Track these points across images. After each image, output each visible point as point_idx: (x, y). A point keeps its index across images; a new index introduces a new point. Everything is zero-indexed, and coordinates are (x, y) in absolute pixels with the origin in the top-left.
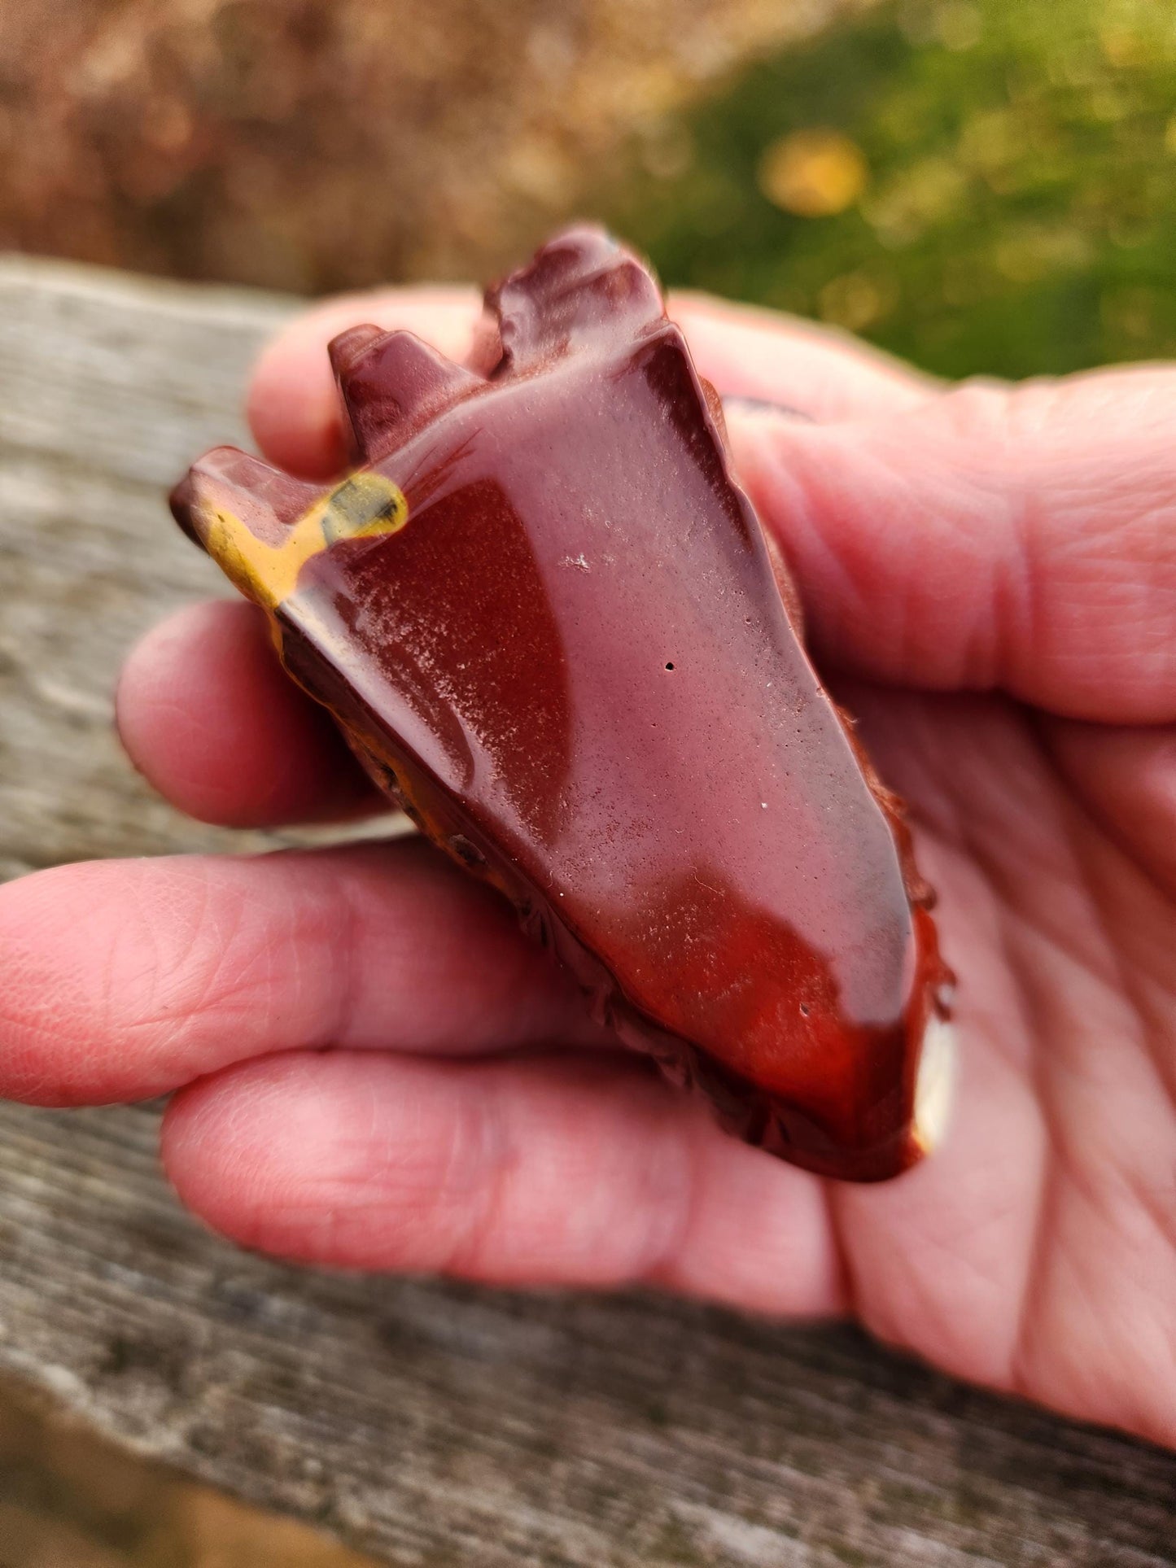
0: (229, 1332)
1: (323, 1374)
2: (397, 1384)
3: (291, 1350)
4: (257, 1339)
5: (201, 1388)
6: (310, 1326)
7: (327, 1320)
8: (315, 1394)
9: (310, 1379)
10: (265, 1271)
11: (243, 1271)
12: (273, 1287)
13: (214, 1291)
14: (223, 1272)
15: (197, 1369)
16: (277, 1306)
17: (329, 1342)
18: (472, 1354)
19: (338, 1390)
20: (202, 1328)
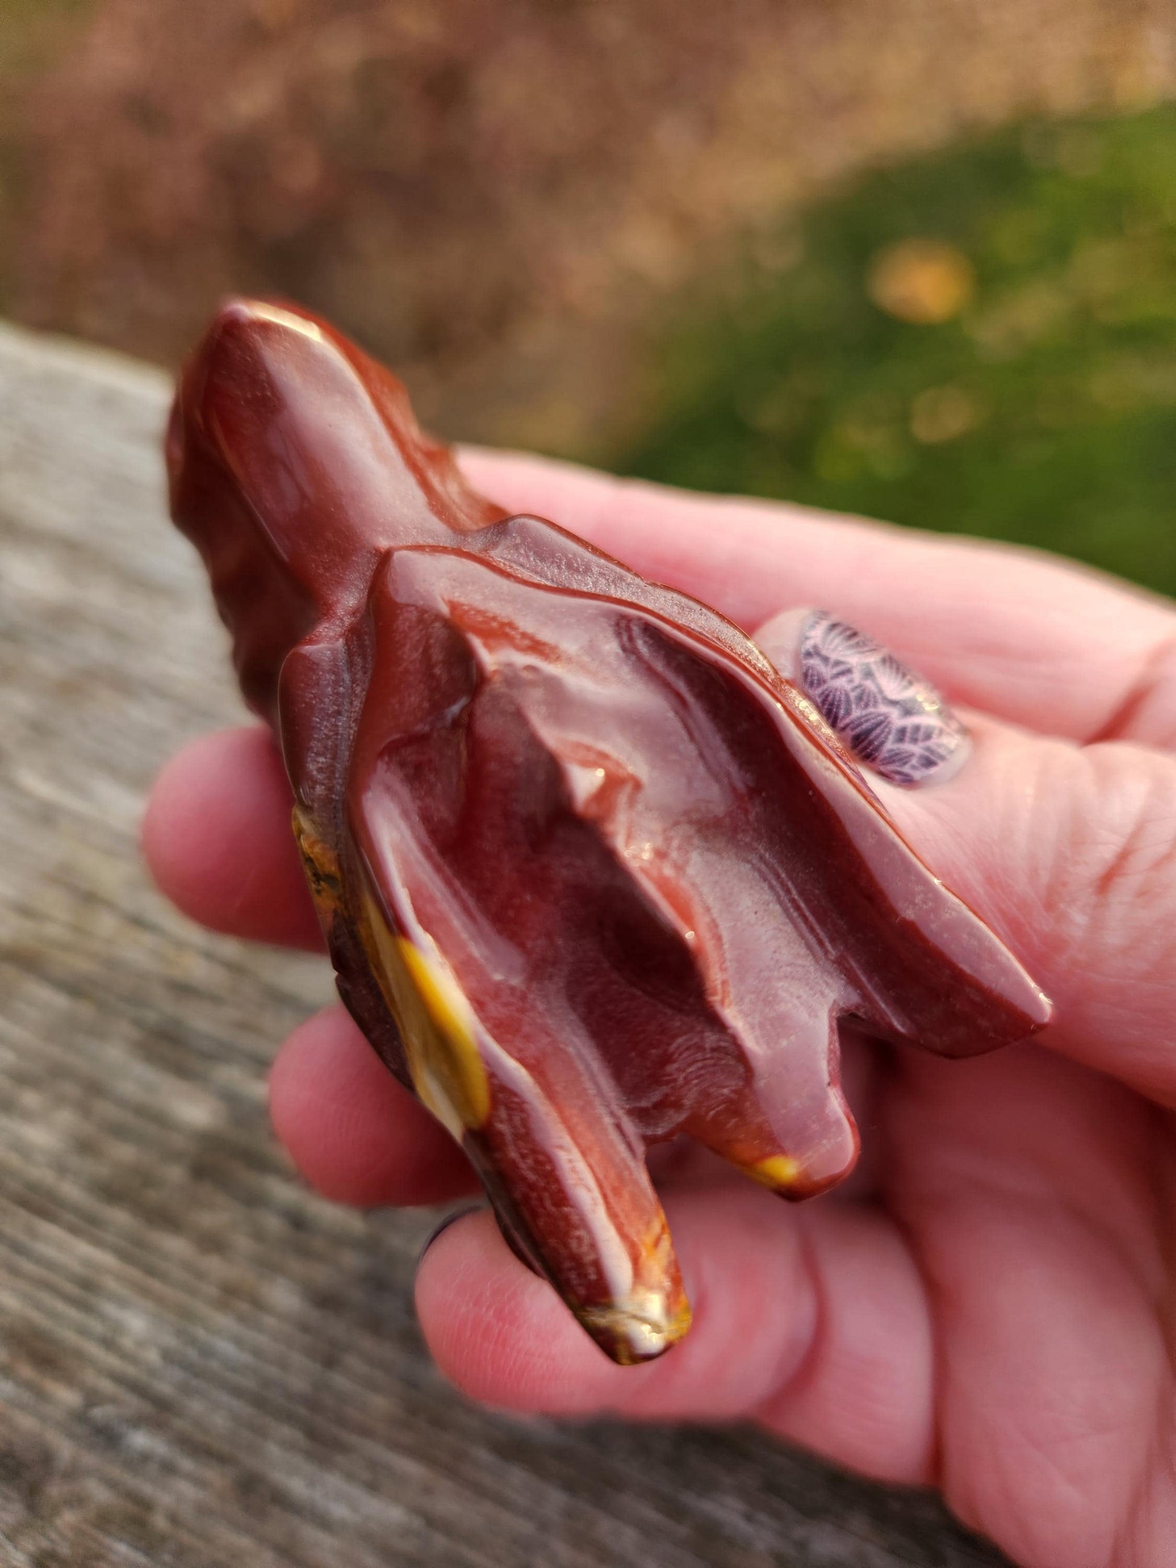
0: (89, 1459)
1: (174, 1519)
2: (244, 1542)
3: (147, 1489)
4: (116, 1472)
5: (56, 1510)
6: (168, 1469)
7: (187, 1464)
8: (163, 1538)
9: (160, 1522)
10: (133, 1403)
11: (113, 1400)
12: (138, 1422)
13: (80, 1417)
14: (93, 1398)
15: (55, 1490)
16: (140, 1440)
17: (187, 1489)
18: (324, 1523)
19: (186, 1538)
20: (65, 1449)
